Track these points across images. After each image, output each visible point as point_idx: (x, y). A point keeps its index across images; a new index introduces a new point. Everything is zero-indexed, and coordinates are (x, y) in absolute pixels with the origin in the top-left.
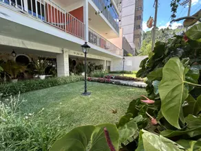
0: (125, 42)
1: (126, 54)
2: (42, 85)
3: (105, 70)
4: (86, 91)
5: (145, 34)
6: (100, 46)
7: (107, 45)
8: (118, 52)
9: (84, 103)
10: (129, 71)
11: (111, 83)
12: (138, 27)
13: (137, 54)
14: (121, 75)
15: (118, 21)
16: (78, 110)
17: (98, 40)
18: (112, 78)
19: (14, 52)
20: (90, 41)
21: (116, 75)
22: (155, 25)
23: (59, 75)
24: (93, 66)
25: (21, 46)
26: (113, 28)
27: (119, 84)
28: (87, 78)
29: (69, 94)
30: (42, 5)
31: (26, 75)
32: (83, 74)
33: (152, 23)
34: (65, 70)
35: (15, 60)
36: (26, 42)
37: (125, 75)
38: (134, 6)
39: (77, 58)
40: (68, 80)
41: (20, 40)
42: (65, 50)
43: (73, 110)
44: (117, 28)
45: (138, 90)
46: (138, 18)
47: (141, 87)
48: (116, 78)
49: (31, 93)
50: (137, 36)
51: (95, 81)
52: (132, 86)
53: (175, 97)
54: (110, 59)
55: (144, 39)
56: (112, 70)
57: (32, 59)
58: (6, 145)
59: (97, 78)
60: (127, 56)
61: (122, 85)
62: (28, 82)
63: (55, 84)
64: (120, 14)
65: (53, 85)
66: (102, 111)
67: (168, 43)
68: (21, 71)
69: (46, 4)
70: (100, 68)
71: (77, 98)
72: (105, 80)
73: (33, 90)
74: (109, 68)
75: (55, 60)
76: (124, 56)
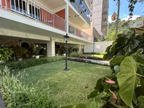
0: (95, 31)
1: (95, 40)
2: (38, 63)
3: (80, 52)
4: (66, 68)
5: (110, 25)
6: (77, 35)
7: (82, 34)
8: (90, 39)
9: (65, 76)
10: (98, 52)
11: (85, 62)
12: (104, 19)
13: (104, 40)
14: (92, 56)
15: (89, 16)
16: (61, 82)
17: (75, 30)
18: (85, 58)
19: (20, 41)
20: (70, 32)
21: (88, 55)
22: (118, 18)
23: (48, 56)
24: (72, 49)
25: (25, 37)
26: (86, 22)
27: (90, 62)
28: (67, 57)
29: (55, 69)
30: (39, 10)
31: (27, 55)
32: (65, 55)
33: (116, 17)
34: (52, 52)
35: (20, 45)
36: (28, 34)
37: (95, 55)
38: (102, 4)
39: (61, 43)
40: (54, 59)
41: (25, 34)
42: (52, 38)
43: (58, 82)
44: (89, 22)
45: (105, 68)
46: (105, 13)
47: (107, 65)
48: (88, 58)
49: (31, 68)
50: (104, 26)
51: (73, 60)
52: (100, 64)
53: (129, 85)
54: (84, 44)
55: (109, 28)
56: (85, 52)
57: (31, 45)
58: (17, 104)
59: (74, 58)
60: (97, 41)
61: (93, 63)
62: (29, 60)
63: (45, 62)
64: (91, 11)
65: (44, 63)
66: (78, 83)
67: (128, 35)
68: (25, 53)
69: (41, 9)
70: (76, 50)
71: (60, 73)
72: (80, 60)
73: (31, 66)
74: (83, 50)
75: (46, 45)
76: (94, 41)
